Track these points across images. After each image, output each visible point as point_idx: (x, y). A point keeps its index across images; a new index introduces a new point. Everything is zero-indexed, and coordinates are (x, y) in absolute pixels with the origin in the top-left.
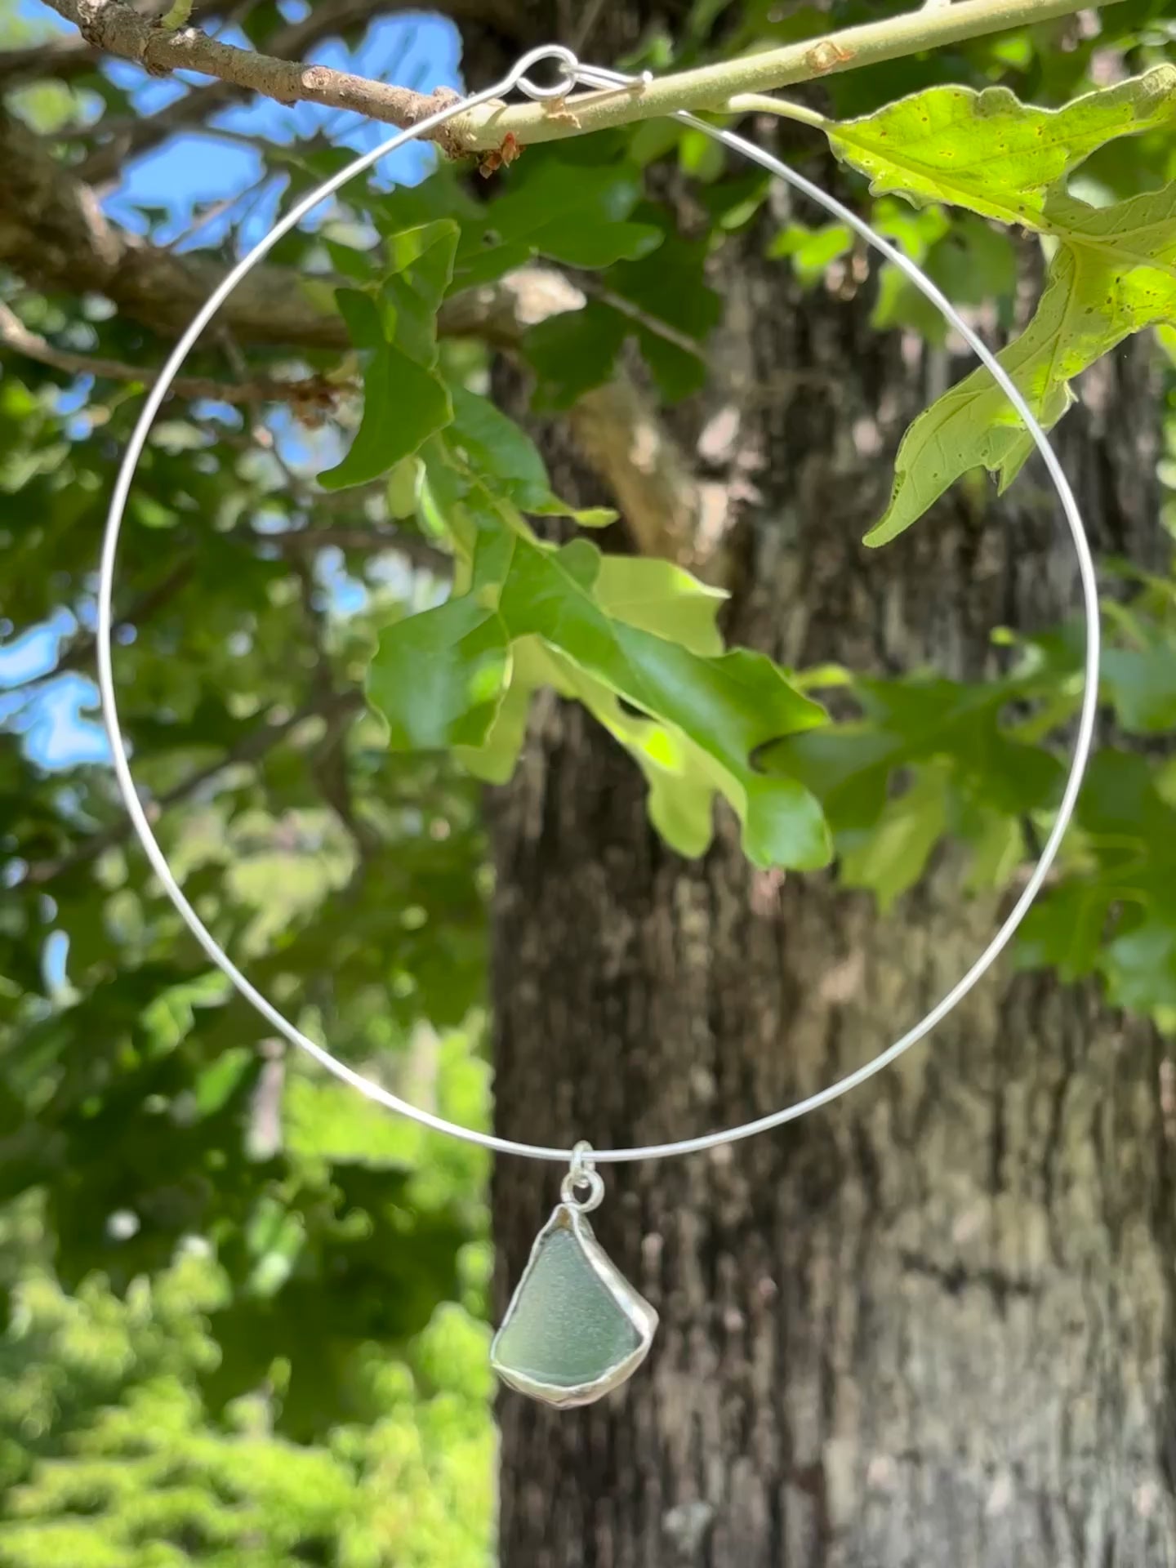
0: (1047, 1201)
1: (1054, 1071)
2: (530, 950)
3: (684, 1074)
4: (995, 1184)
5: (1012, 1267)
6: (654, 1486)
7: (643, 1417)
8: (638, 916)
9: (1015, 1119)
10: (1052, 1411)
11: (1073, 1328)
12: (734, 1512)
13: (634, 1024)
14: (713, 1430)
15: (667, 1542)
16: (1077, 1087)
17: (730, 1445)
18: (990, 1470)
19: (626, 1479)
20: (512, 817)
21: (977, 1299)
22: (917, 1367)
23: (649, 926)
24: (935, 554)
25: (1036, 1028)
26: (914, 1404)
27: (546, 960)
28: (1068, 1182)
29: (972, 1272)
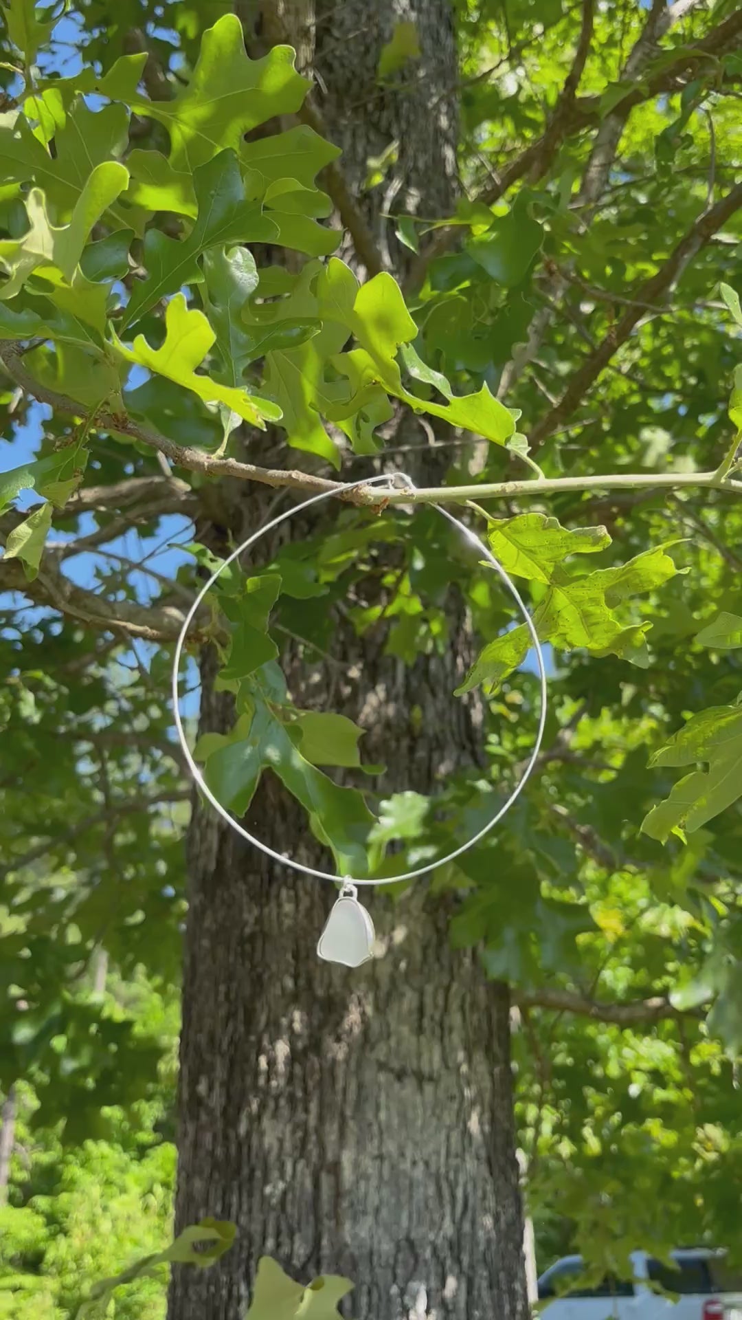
0: (442, 1039)
1: (445, 981)
2: (208, 923)
3: (281, 980)
4: (420, 1030)
5: (426, 1069)
6: (258, 1174)
7: (255, 1141)
8: (261, 907)
9: (428, 1000)
10: (443, 1136)
11: (452, 1098)
12: (297, 1186)
13: (258, 956)
14: (288, 1145)
15: (264, 1199)
16: (455, 986)
17: (297, 1154)
18: (414, 1163)
19: (245, 1171)
20: (201, 863)
21: (410, 1083)
22: (383, 1115)
23: (266, 910)
24: (398, 748)
25: (438, 959)
26: (381, 1133)
27: (214, 927)
28: (451, 1030)
29: (409, 1071)
